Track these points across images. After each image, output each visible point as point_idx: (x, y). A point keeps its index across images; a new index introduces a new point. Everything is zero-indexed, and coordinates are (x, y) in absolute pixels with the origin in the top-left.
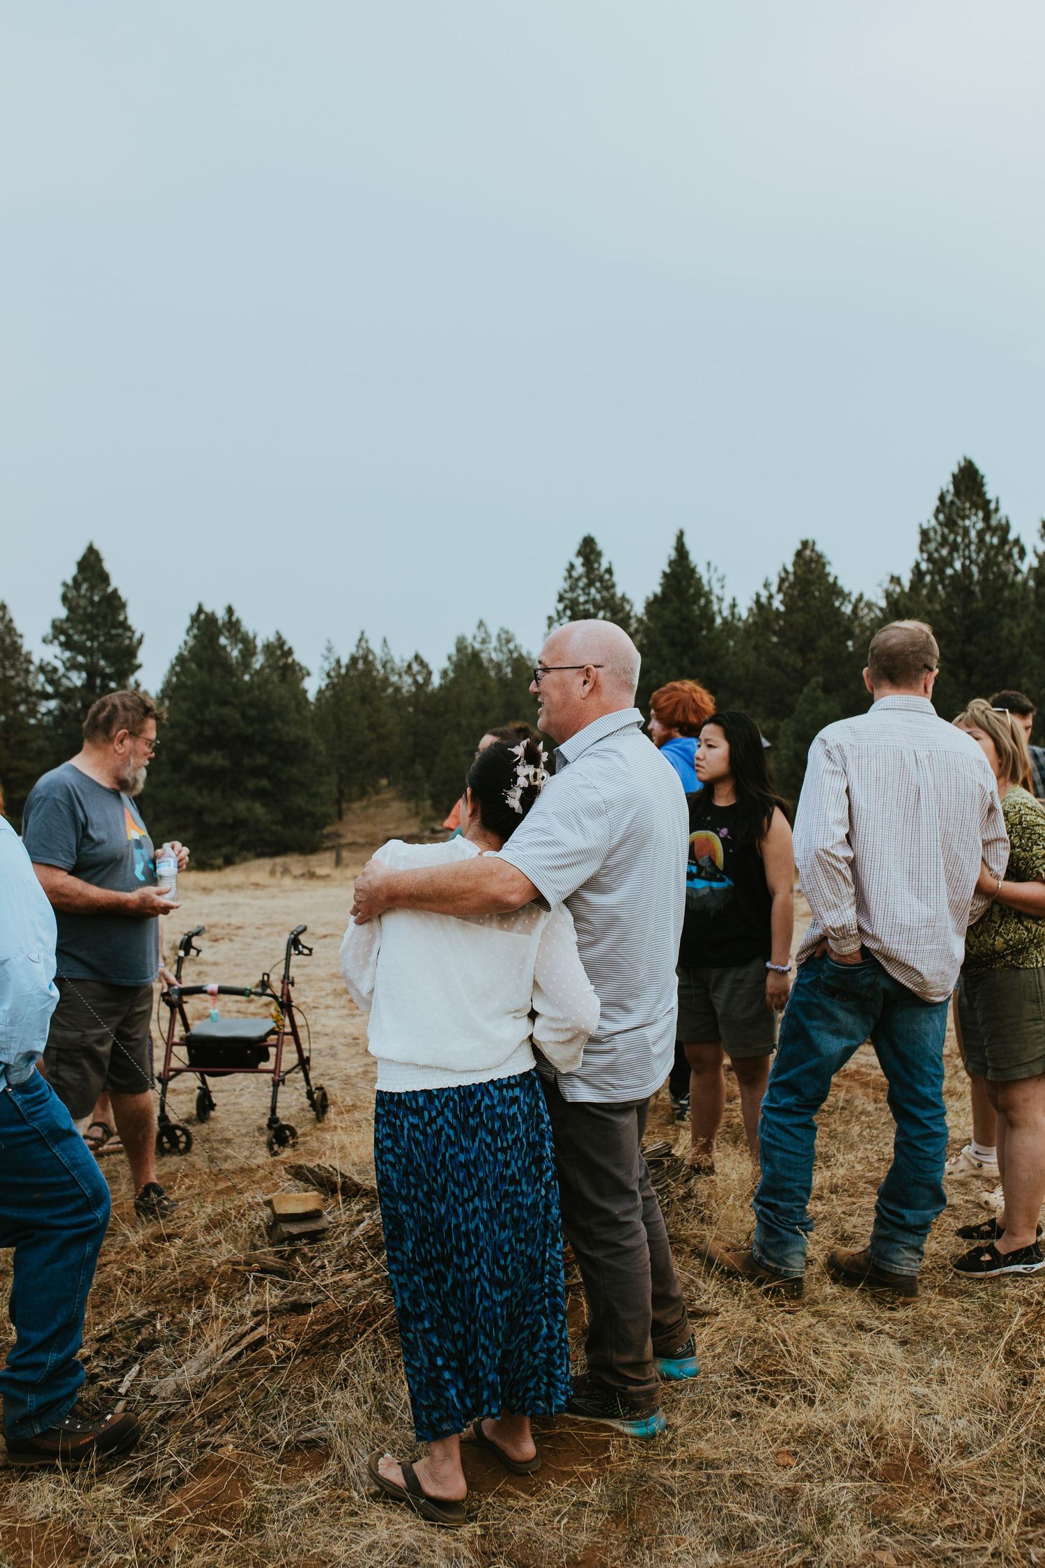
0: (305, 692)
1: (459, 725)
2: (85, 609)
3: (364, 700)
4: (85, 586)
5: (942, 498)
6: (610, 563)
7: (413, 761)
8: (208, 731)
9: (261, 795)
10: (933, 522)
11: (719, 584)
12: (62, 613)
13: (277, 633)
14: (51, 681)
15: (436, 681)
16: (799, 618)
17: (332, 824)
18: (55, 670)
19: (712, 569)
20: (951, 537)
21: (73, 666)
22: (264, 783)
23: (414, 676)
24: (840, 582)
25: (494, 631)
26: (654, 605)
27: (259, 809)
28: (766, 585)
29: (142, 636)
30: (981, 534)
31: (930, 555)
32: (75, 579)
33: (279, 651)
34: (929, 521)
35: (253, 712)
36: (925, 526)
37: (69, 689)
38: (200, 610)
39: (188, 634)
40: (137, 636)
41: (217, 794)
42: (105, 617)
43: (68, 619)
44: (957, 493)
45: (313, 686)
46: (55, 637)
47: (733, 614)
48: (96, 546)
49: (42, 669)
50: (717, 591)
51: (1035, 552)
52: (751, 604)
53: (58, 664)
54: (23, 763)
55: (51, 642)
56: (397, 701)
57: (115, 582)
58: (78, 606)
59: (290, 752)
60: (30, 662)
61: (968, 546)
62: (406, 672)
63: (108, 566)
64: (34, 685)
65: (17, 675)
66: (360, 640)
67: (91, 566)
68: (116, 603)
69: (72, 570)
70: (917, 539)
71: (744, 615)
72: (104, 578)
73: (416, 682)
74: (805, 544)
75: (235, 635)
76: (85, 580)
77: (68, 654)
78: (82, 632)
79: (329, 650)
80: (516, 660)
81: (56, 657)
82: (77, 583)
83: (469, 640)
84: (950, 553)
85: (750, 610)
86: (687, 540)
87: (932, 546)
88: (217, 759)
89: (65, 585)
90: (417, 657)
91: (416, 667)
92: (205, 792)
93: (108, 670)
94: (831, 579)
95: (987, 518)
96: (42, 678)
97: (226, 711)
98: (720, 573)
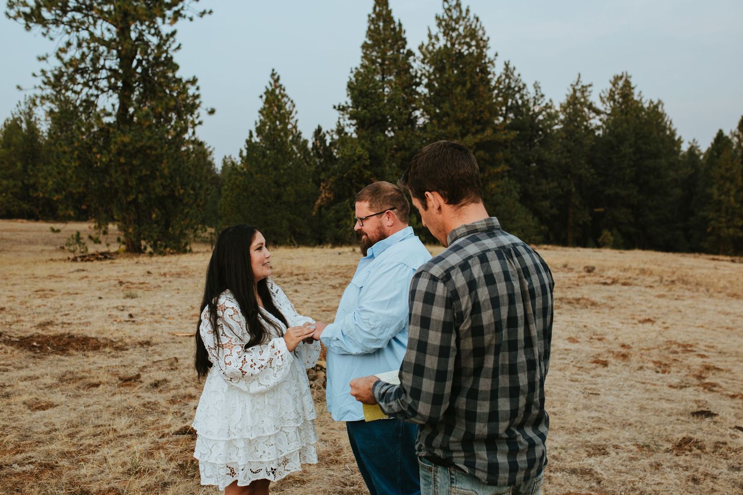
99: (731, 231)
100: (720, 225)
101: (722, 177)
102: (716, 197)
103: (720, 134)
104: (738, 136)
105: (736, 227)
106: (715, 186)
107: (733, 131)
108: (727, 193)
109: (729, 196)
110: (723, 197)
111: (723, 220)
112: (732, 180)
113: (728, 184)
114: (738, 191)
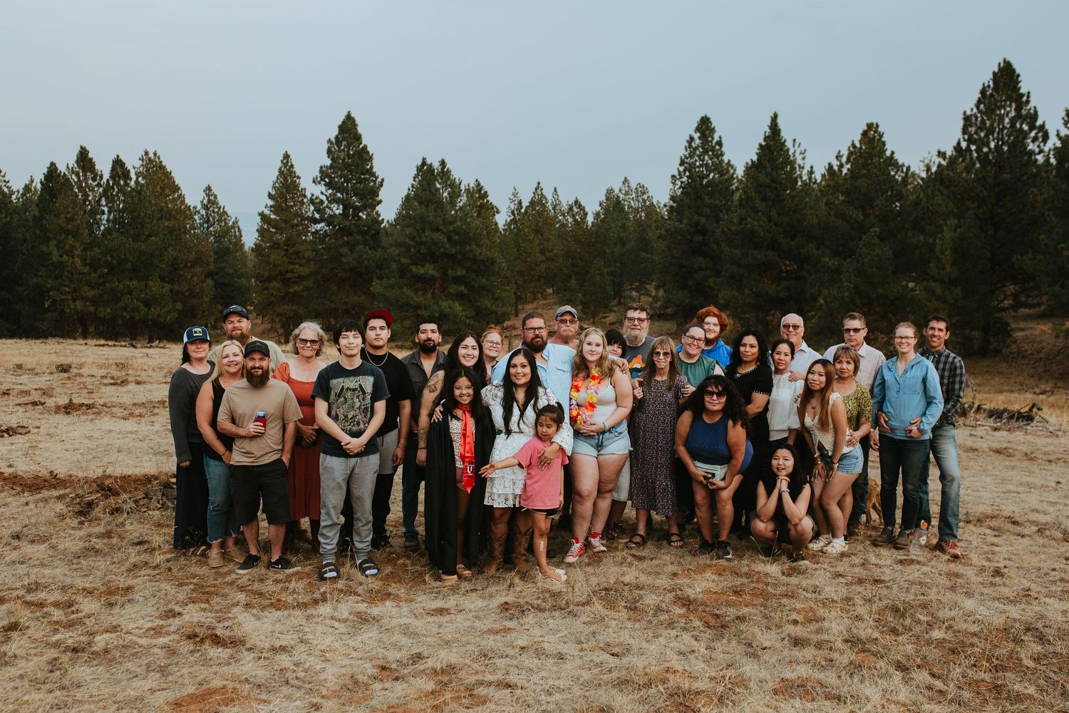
0: (496, 224)
1: (605, 252)
2: (344, 160)
3: (538, 231)
4: (344, 143)
5: (983, 92)
6: (720, 137)
7: (570, 277)
8: (424, 250)
9: (460, 297)
10: (975, 110)
11: (802, 156)
12: (328, 162)
13: (477, 181)
14: (318, 210)
15: (590, 219)
16: (861, 183)
17: (509, 320)
18: (322, 202)
19: (797, 145)
20: (988, 123)
21: (333, 200)
22: (462, 288)
23: (574, 216)
24: (896, 156)
25: (633, 186)
26: (752, 169)
27: (458, 307)
28: (838, 157)
29: (383, 180)
30: (1013, 121)
31: (970, 136)
32: (337, 138)
33: (478, 194)
34: (972, 110)
35: (456, 238)
36: (969, 113)
37: (331, 216)
38: (424, 163)
39: (414, 181)
40: (379, 180)
41: (429, 295)
42: (357, 166)
43: (331, 167)
44: (996, 88)
45: (502, 220)
46: (322, 180)
47: (810, 179)
48: (352, 115)
49: (312, 201)
50: (799, 161)
51: (1058, 135)
52: (823, 171)
53: (323, 198)
54: (296, 266)
55: (320, 183)
56: (562, 234)
57: (364, 142)
58: (338, 158)
59: (484, 267)
60: (305, 196)
61: (1001, 130)
62: (568, 213)
63: (360, 130)
64: (307, 212)
65: (295, 205)
66: (536, 189)
67: (348, 129)
68: (365, 156)
69: (336, 132)
70: (961, 123)
71: (819, 180)
72: (358, 138)
73: (575, 220)
74: (870, 126)
75: (446, 182)
76: (344, 139)
77: (330, 191)
78: (341, 176)
79: (515, 195)
80: (649, 207)
81: (322, 193)
82: (338, 140)
83: (617, 191)
84: (987, 136)
85: (823, 176)
86: (779, 121)
87: (972, 130)
88: (429, 270)
89: (329, 141)
90: (576, 202)
91: (575, 210)
92: (420, 293)
93: (357, 204)
94: (888, 153)
95: (1018, 109)
96: (312, 208)
97: (436, 235)
98: (802, 148)
99: (79, 305)
100: (63, 297)
101: (62, 230)
102: (55, 258)
103: (53, 168)
104: (77, 174)
105: (84, 299)
106: (53, 242)
107: (70, 167)
108: (70, 252)
109: (73, 257)
110: (65, 257)
111: (67, 289)
112: (75, 235)
113: (71, 240)
114: (85, 250)
